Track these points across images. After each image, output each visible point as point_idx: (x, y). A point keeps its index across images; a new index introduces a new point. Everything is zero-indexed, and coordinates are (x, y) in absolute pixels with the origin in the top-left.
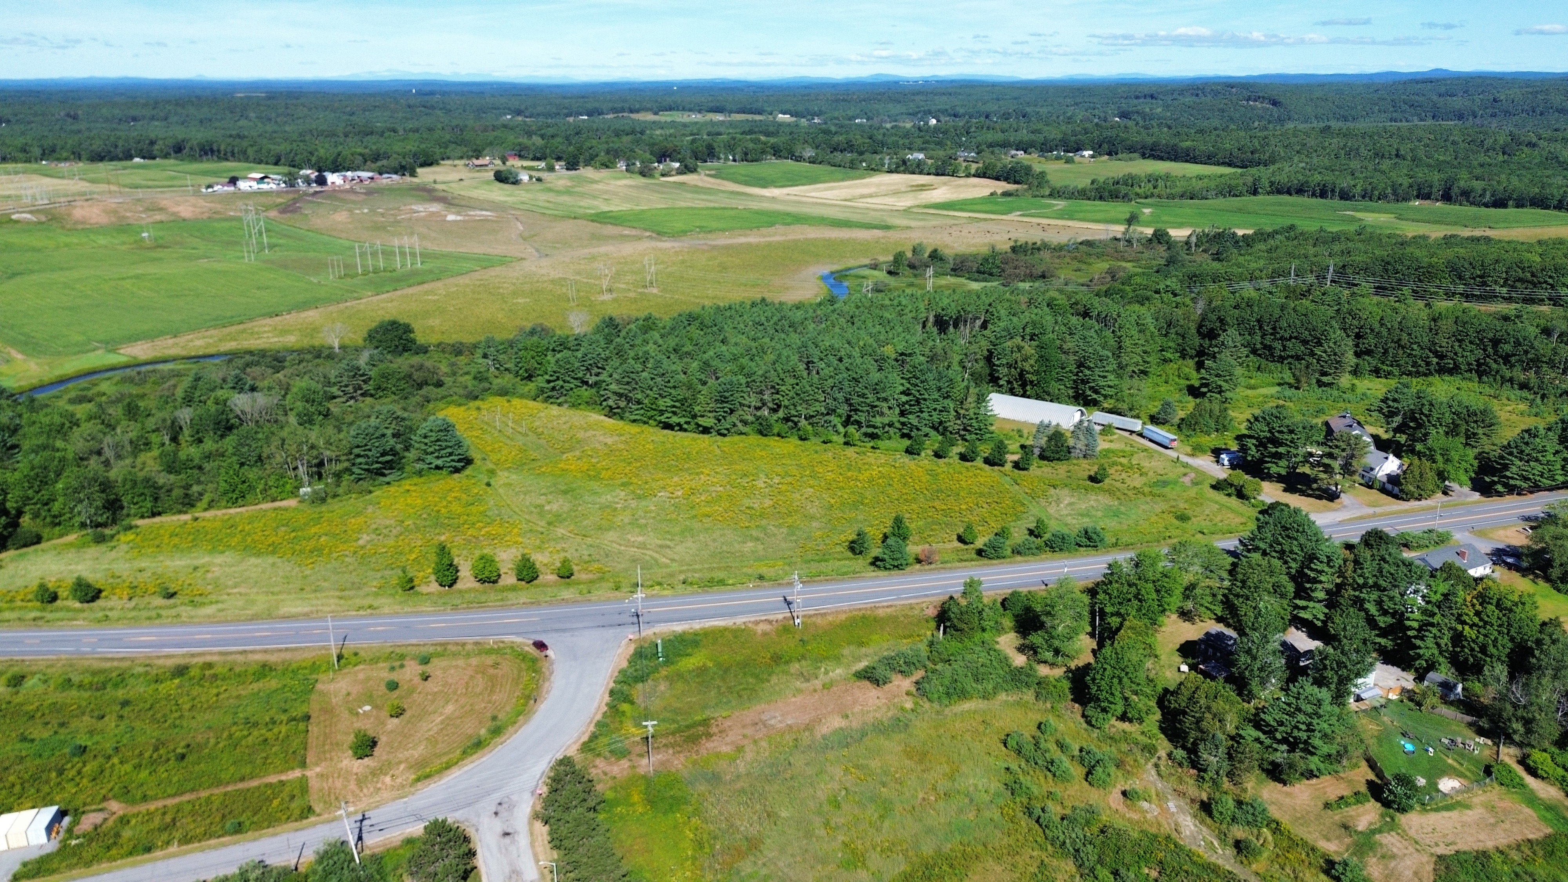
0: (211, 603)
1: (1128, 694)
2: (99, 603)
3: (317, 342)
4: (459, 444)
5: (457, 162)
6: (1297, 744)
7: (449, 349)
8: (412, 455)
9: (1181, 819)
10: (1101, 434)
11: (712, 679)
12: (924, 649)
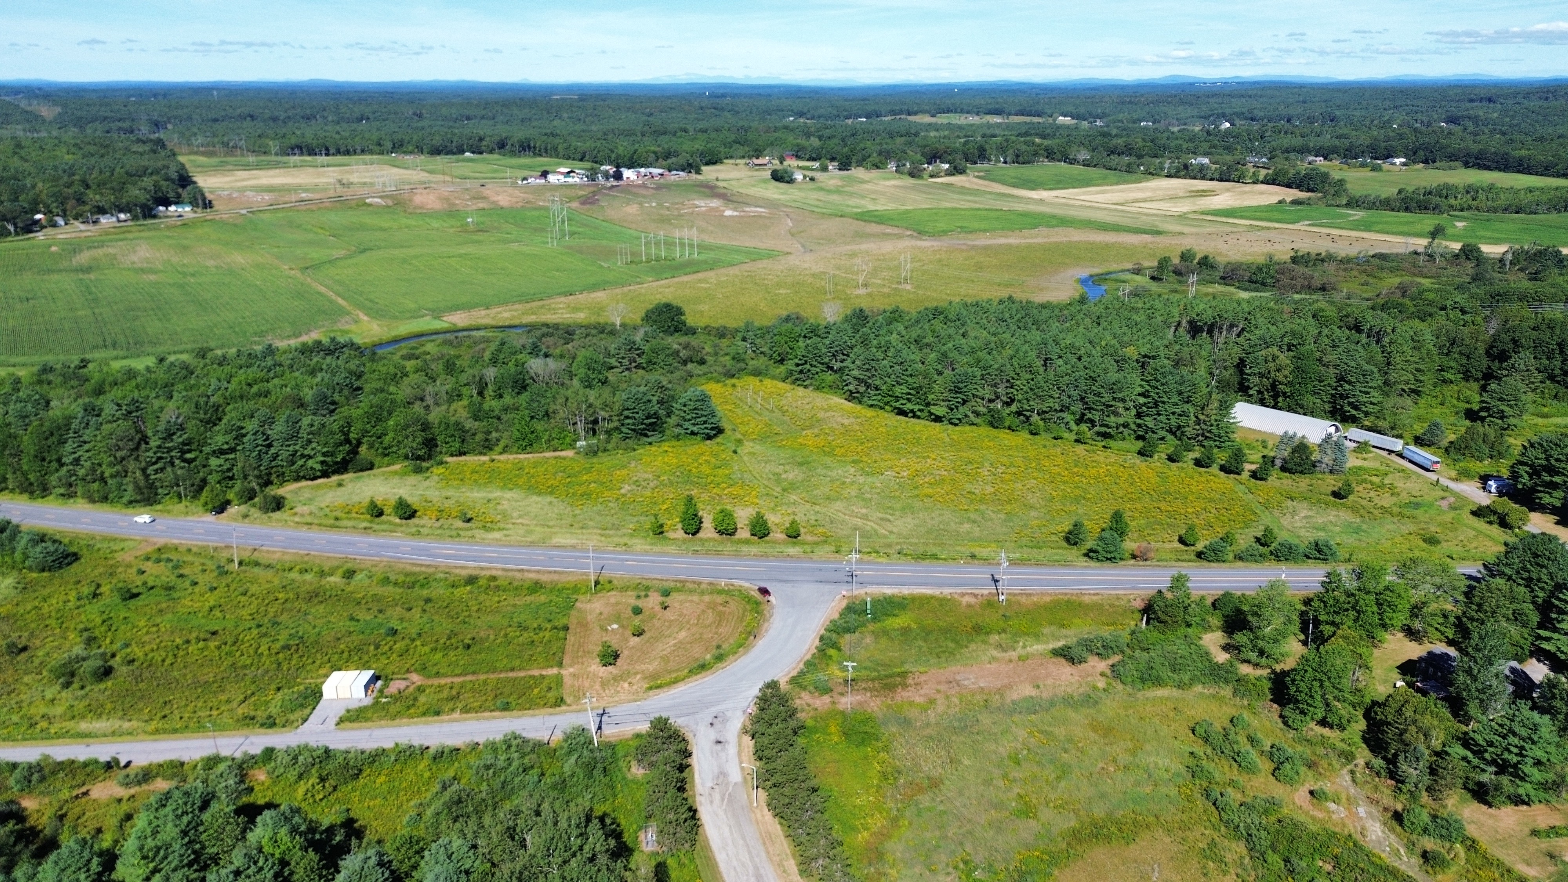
0: (499, 529)
1: (1330, 697)
2: (414, 521)
3: (602, 320)
4: (713, 414)
5: (739, 161)
6: (1507, 767)
7: (714, 332)
8: (673, 420)
9: (1369, 824)
10: (1354, 451)
11: (915, 638)
12: (1125, 637)
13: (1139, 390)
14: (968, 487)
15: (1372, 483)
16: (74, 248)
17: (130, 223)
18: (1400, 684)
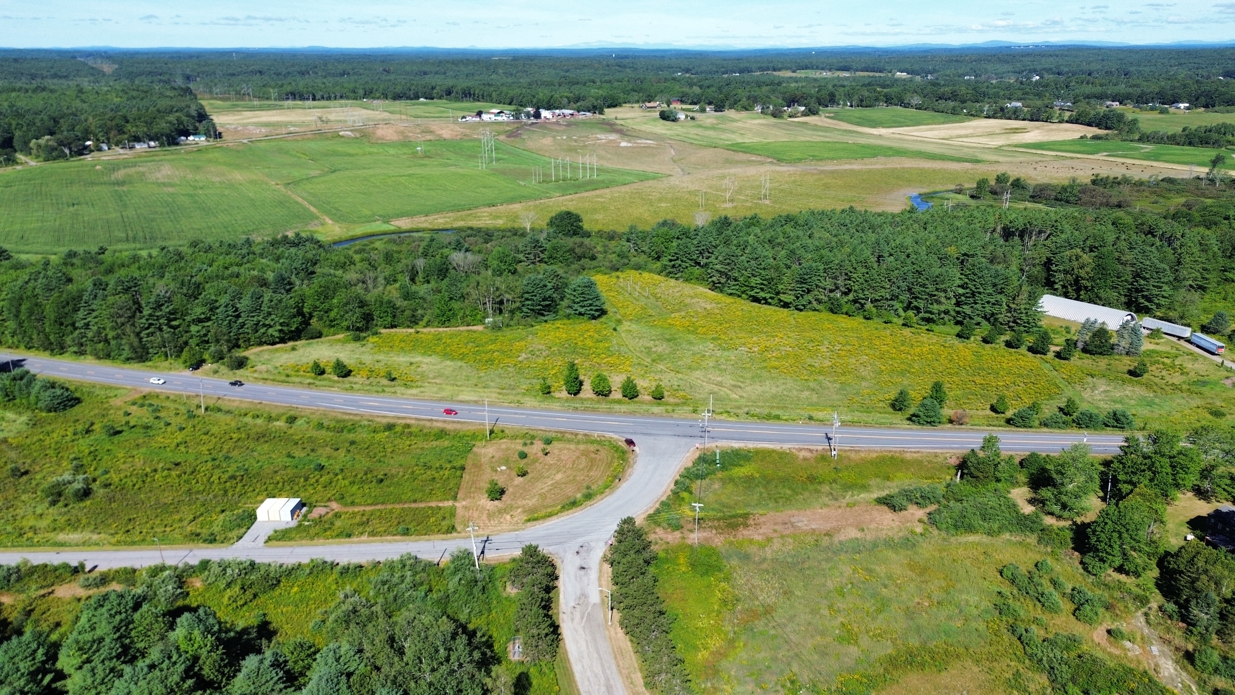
0: (417, 387)
1: (1127, 547)
2: (350, 379)
3: (516, 226)
4: (597, 298)
5: (634, 105)
7: (605, 235)
8: (565, 303)
9: (1162, 661)
10: (1148, 337)
11: (757, 486)
12: (941, 489)
13: (959, 282)
14: (809, 361)
15: (1163, 363)
16: (114, 167)
17: (158, 149)
18: (1190, 537)
